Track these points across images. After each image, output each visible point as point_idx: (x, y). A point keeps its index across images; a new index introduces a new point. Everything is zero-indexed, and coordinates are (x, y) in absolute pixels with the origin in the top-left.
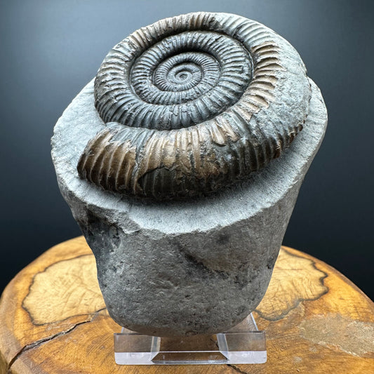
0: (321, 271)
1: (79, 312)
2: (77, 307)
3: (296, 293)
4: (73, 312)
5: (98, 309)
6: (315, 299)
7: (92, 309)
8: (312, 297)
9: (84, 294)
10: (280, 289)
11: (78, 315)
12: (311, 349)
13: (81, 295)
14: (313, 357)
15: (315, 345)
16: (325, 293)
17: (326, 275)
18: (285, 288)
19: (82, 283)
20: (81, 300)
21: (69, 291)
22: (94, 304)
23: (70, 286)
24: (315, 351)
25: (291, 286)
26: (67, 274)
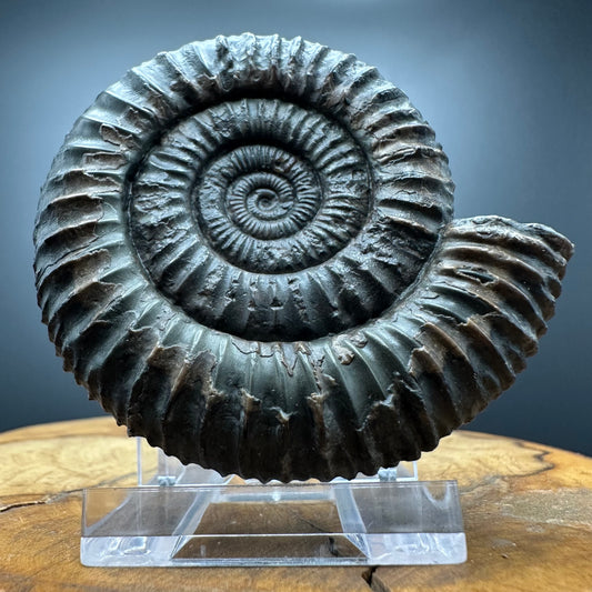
0: (535, 449)
1: (29, 491)
2: (28, 486)
3: (488, 470)
4: (16, 491)
5: (69, 488)
6: (529, 475)
7: (58, 488)
8: (522, 473)
9: (50, 473)
10: (453, 467)
11: (23, 495)
12: (530, 529)
13: (43, 472)
14: (538, 538)
15: (539, 524)
16: (548, 469)
17: (546, 453)
18: (464, 466)
19: (54, 461)
20: (39, 478)
21: (22, 468)
22: (63, 484)
23: (27, 464)
24: (540, 531)
25: (477, 464)
26: (30, 452)
